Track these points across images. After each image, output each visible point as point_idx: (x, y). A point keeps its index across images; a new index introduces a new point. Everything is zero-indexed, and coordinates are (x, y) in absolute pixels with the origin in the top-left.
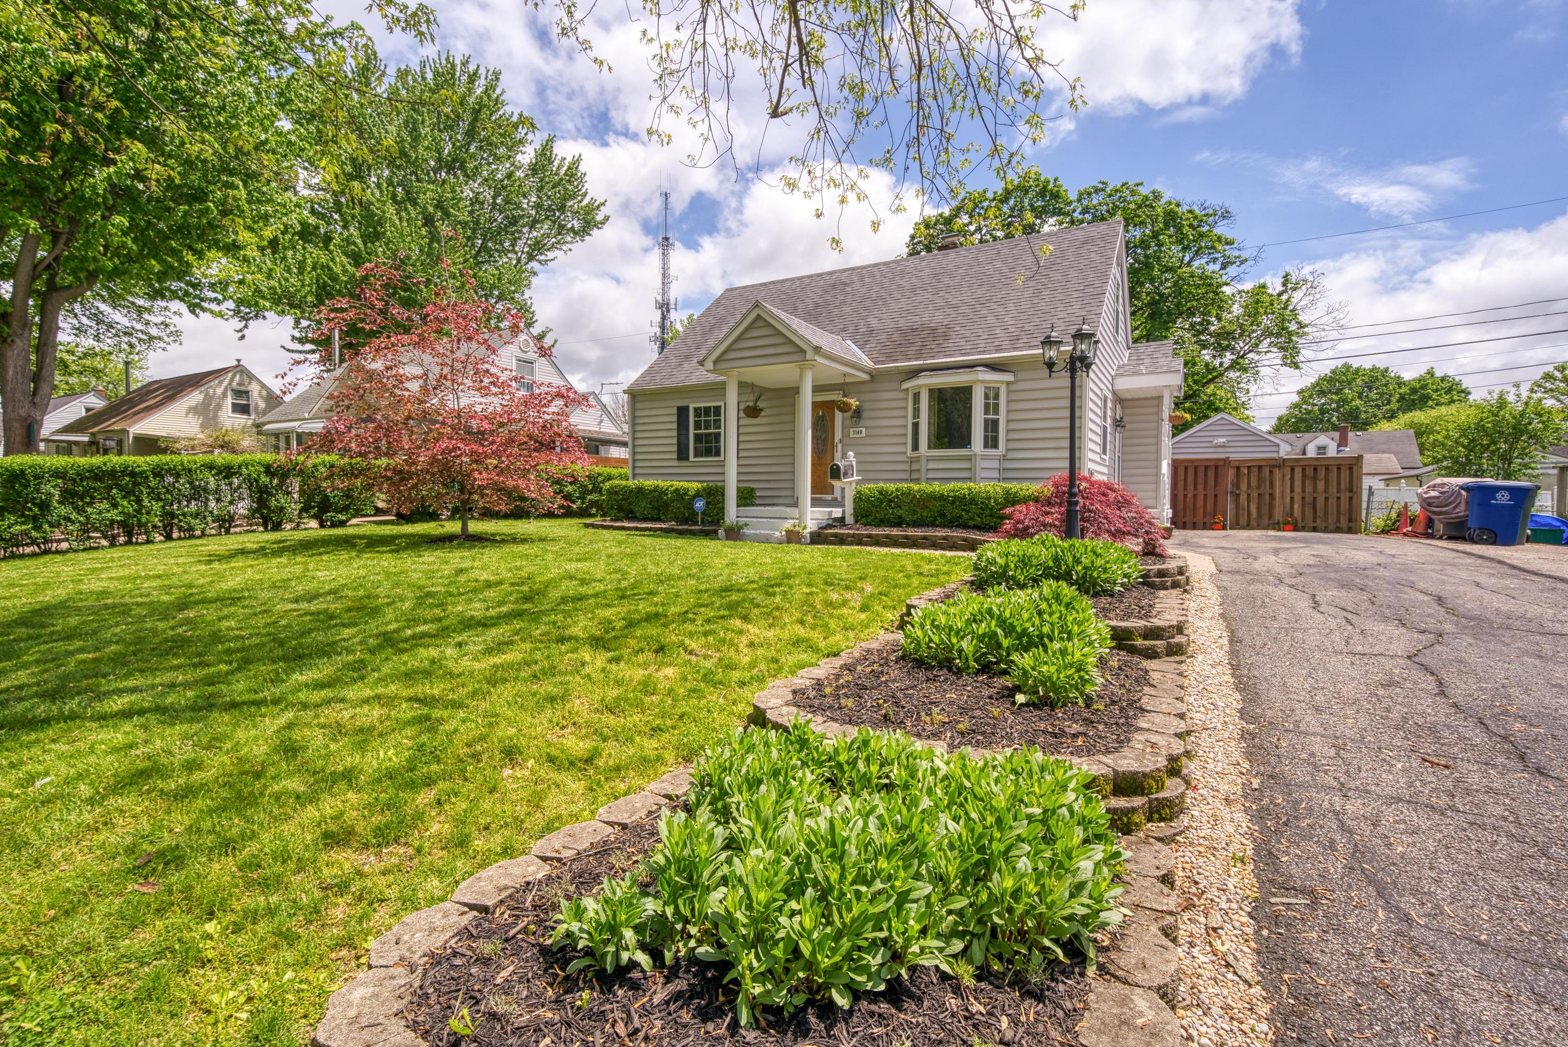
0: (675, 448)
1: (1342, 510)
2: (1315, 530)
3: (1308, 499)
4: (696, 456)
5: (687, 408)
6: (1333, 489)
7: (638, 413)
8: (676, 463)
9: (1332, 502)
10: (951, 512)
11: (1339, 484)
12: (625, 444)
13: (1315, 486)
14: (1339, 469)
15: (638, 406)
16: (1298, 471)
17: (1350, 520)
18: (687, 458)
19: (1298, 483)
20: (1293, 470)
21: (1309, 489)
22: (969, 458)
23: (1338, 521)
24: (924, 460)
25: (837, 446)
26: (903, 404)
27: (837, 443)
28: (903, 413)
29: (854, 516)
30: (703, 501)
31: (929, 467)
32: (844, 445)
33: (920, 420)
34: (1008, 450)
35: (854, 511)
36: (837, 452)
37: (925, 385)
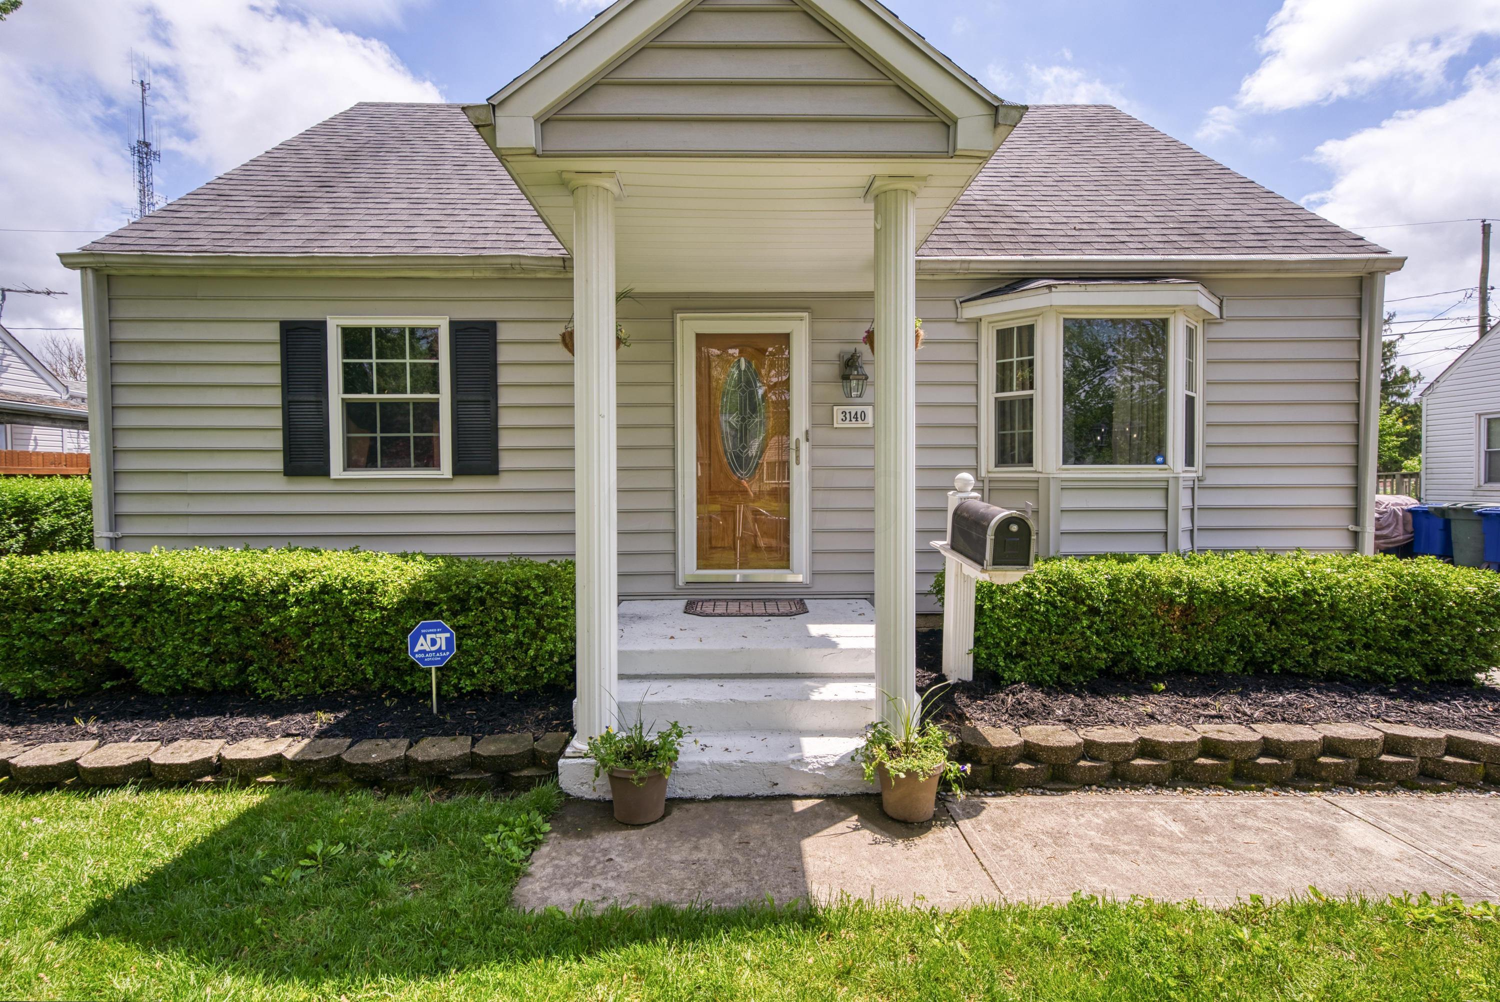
0: (276, 441)
4: (350, 464)
5: (320, 327)
7: (124, 333)
8: (281, 484)
12: (79, 422)
15: (123, 310)
18: (323, 471)
22: (1163, 487)
24: (1054, 488)
25: (798, 449)
26: (966, 353)
27: (798, 440)
28: (967, 374)
29: (976, 657)
30: (445, 630)
31: (1066, 505)
32: (813, 447)
33: (1036, 393)
34: (1208, 467)
35: (977, 641)
36: (798, 463)
37: (1058, 310)
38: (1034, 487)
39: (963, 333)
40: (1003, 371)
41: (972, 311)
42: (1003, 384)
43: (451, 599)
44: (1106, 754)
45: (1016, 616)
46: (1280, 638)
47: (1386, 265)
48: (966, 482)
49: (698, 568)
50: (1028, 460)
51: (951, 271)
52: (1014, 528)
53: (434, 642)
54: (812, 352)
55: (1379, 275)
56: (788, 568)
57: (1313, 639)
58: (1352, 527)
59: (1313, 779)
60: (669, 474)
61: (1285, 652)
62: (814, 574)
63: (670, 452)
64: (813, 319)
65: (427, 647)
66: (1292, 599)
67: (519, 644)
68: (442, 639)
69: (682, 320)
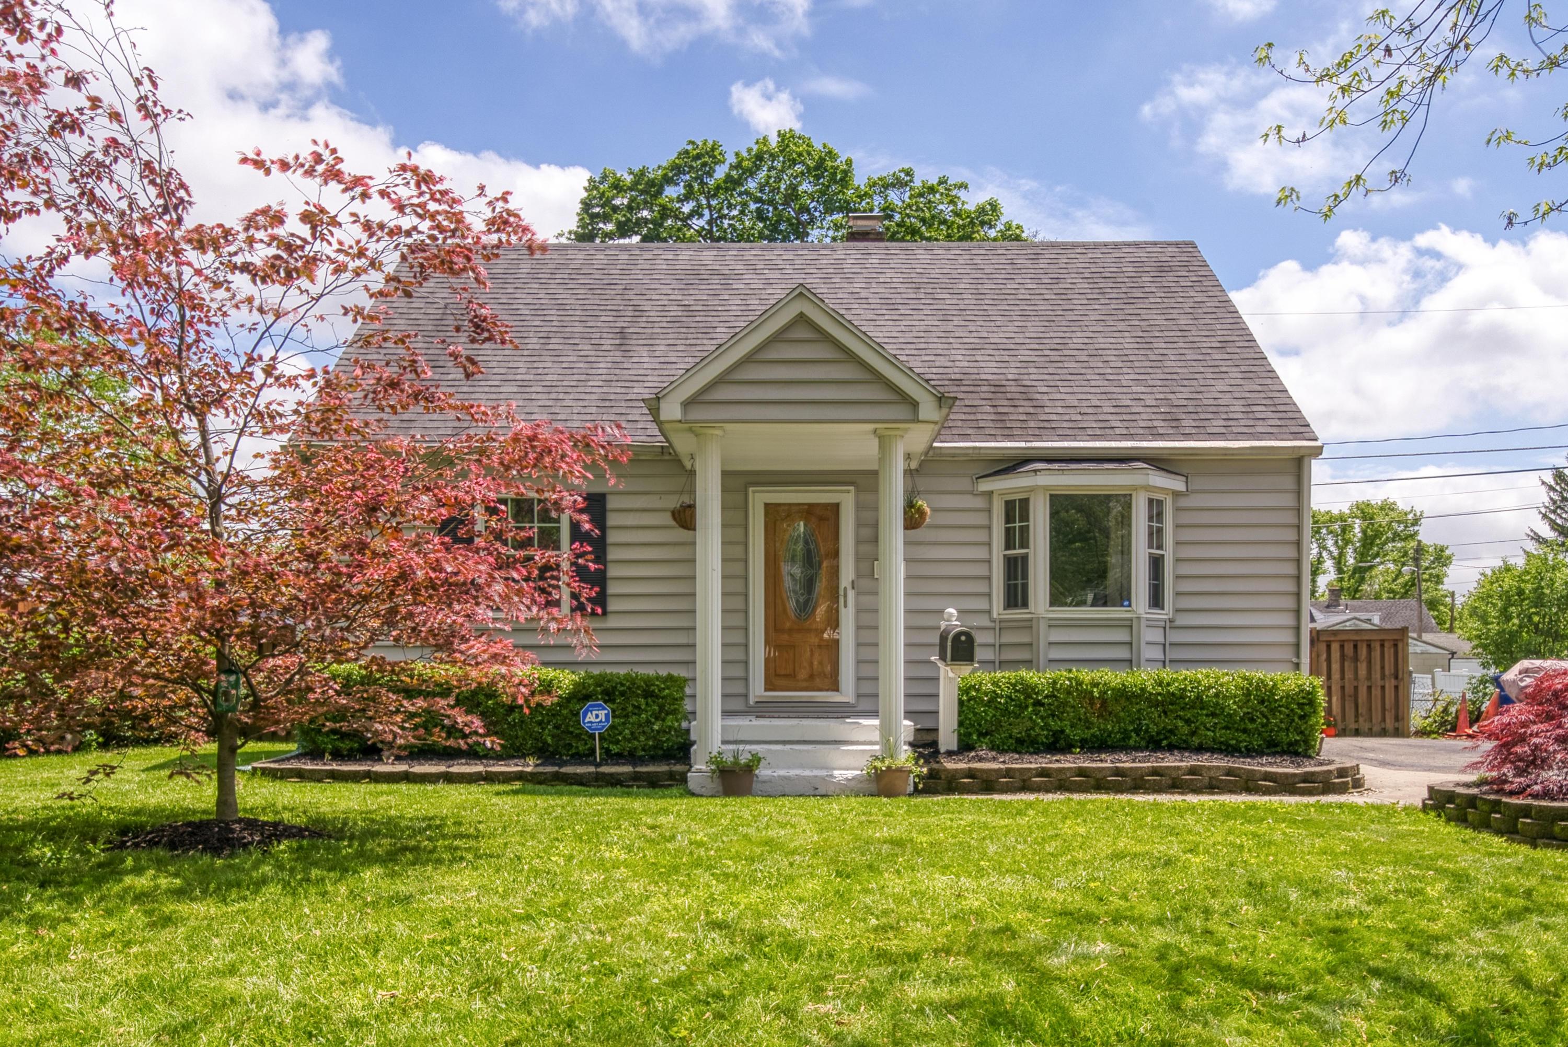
1: (1387, 707)
2: (1357, 733)
3: (1349, 690)
6: (1377, 675)
9: (1376, 692)
10: (1154, 722)
11: (1383, 668)
13: (1356, 669)
14: (1382, 646)
16: (1335, 647)
17: (1397, 719)
19: (1336, 667)
20: (1329, 647)
21: (1349, 675)
22: (1129, 625)
23: (1384, 720)
24: (1043, 626)
25: (845, 596)
26: (981, 519)
27: (845, 589)
28: (981, 536)
29: (959, 735)
30: (604, 709)
31: (1053, 638)
32: (858, 594)
33: (1030, 551)
34: (1177, 611)
35: (961, 724)
36: (845, 606)
37: (1046, 488)
38: (1028, 625)
39: (979, 503)
40: (1009, 533)
41: (985, 486)
42: (1009, 545)
43: (603, 693)
44: (1017, 774)
45: (985, 705)
46: (1167, 722)
47: (1308, 452)
48: (951, 615)
49: (766, 690)
50: (1025, 604)
51: (966, 455)
52: (963, 638)
53: (597, 716)
54: (858, 518)
55: (1306, 460)
56: (837, 690)
57: (1188, 722)
58: (1295, 660)
59: (1140, 788)
60: (742, 615)
61: (1171, 732)
62: (859, 696)
63: (743, 597)
64: (858, 490)
65: (593, 719)
66: (1173, 694)
67: (648, 722)
68: (602, 714)
69: (754, 492)
